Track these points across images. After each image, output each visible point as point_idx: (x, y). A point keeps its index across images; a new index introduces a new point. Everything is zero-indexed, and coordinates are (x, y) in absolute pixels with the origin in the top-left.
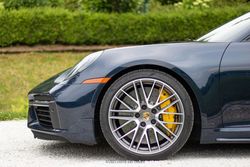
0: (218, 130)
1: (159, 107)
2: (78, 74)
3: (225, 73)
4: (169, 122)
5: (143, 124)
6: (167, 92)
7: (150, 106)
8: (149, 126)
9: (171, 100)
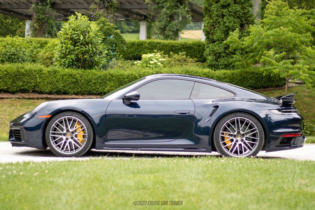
0: (104, 143)
1: (75, 131)
2: (36, 113)
3: (108, 115)
4: (80, 138)
5: (67, 139)
6: (79, 123)
7: (71, 130)
8: (70, 140)
9: (82, 127)
